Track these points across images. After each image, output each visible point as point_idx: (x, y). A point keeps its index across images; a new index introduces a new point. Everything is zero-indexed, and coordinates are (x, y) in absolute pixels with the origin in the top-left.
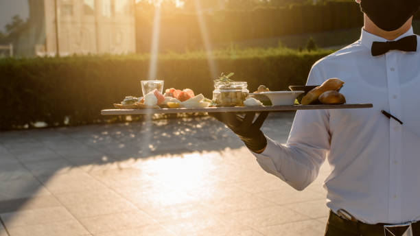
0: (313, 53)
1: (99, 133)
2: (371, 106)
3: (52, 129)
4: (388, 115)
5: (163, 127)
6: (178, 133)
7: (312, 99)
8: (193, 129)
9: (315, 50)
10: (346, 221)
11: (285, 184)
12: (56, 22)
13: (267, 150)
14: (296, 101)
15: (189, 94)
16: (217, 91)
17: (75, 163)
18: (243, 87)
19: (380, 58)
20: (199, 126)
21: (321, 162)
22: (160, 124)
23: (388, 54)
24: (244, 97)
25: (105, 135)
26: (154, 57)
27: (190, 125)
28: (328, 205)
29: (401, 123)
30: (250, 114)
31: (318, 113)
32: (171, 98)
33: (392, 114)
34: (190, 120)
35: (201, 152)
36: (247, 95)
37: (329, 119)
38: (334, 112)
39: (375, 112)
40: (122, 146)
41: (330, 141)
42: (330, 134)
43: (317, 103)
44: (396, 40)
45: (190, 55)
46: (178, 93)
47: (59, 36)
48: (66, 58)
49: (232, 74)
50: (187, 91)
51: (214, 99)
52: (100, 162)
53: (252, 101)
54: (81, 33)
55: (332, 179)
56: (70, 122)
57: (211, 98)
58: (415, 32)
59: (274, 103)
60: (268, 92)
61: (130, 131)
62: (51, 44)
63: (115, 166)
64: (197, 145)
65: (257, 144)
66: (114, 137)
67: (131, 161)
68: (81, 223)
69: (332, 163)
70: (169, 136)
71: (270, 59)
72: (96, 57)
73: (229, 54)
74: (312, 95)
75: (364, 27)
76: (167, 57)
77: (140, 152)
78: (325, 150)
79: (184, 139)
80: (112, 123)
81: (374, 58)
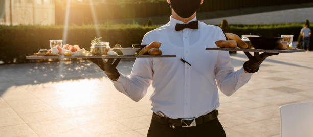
0: (150, 27)
1: (33, 67)
2: (175, 56)
3: (6, 65)
4: (183, 61)
5: (68, 65)
6: (77, 69)
7: (145, 52)
8: (85, 66)
9: (152, 26)
10: (161, 117)
11: (129, 98)
12: (10, 7)
13: (119, 79)
14: (136, 53)
15: (77, 48)
16: (93, 47)
17: (18, 84)
18: (107, 44)
19: (180, 32)
20: (89, 65)
21: (148, 86)
22: (67, 63)
23: (183, 30)
24: (107, 50)
25: (36, 69)
26: (66, 27)
27: (84, 64)
28: (152, 109)
29: (190, 65)
30: (111, 60)
31: (147, 59)
32: (67, 50)
33: (186, 60)
34: (84, 61)
35: (89, 78)
36: (109, 49)
37: (153, 64)
38: (155, 59)
39: (177, 60)
40: (45, 75)
41: (153, 74)
42: (153, 71)
43: (147, 54)
44: (188, 23)
45: (85, 26)
46: (70, 47)
47: (13, 14)
48: (16, 26)
49: (101, 37)
50: (76, 46)
51: (91, 51)
52: (33, 84)
53: (112, 52)
54: (25, 13)
55: (154, 96)
56: (17, 61)
57: (89, 50)
58: (197, 19)
59: (124, 54)
60: (120, 48)
61: (51, 67)
62: (8, 18)
63: (41, 86)
64: (87, 75)
65: (114, 76)
66: (41, 70)
67: (50, 83)
68: (20, 117)
69: (154, 86)
70: (72, 70)
71: (128, 30)
72: (33, 26)
73: (106, 27)
74: (144, 50)
75: (172, 16)
76: (72, 27)
77: (56, 78)
78: (150, 80)
79: (80, 71)
80: (40, 62)
81: (177, 32)
